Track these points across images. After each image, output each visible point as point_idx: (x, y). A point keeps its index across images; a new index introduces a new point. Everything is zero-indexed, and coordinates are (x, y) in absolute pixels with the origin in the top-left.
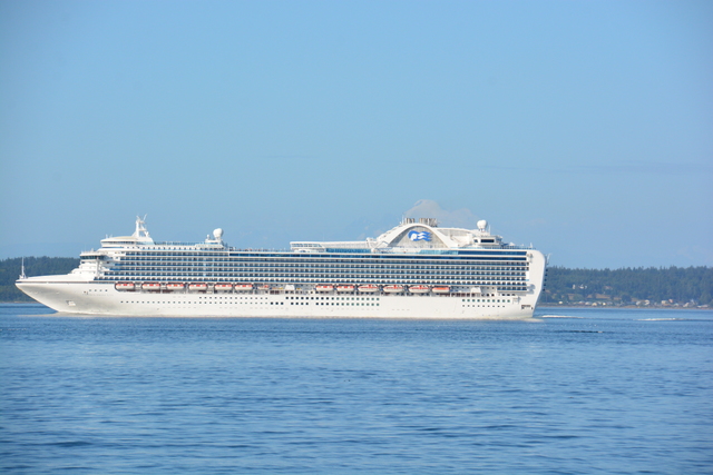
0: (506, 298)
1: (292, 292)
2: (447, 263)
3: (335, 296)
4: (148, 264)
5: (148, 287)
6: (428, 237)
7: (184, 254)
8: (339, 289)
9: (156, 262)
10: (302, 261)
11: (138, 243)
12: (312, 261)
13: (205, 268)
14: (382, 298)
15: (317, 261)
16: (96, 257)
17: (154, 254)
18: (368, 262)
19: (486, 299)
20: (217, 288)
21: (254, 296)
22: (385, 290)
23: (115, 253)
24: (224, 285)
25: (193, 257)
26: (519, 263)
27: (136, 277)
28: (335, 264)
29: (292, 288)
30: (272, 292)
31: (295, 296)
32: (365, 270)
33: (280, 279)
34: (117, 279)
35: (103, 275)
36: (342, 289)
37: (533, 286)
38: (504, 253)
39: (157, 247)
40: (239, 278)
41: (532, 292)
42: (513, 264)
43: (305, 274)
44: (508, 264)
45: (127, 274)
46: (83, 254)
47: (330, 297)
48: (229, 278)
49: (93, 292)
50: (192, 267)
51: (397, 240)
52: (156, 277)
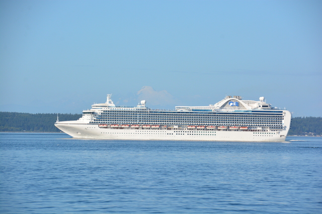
0: (273, 132)
1: (177, 129)
2: (247, 116)
3: (196, 131)
4: (113, 116)
5: (113, 126)
6: (238, 104)
7: (129, 112)
8: (198, 128)
9: (117, 115)
10: (181, 115)
11: (109, 107)
12: (186, 115)
13: (138, 118)
14: (217, 132)
15: (188, 115)
16: (90, 113)
17: (116, 111)
18: (211, 116)
19: (264, 132)
20: (143, 127)
21: (160, 130)
22: (219, 128)
23: (99, 111)
24: (147, 125)
25: (133, 113)
26: (279, 116)
27: (108, 122)
28: (196, 117)
29: (177, 127)
30: (168, 129)
31: (178, 131)
32: (210, 119)
33: (171, 123)
34: (99, 123)
35: (93, 121)
36: (199, 128)
37: (285, 127)
38: (272, 112)
39: (117, 108)
40: (153, 123)
41: (285, 129)
42: (276, 117)
43: (182, 121)
44: (274, 117)
45: (104, 120)
46: (84, 111)
47: (194, 131)
48: (149, 123)
49: (89, 128)
50: (132, 118)
51: (224, 106)
52: (117, 122)
